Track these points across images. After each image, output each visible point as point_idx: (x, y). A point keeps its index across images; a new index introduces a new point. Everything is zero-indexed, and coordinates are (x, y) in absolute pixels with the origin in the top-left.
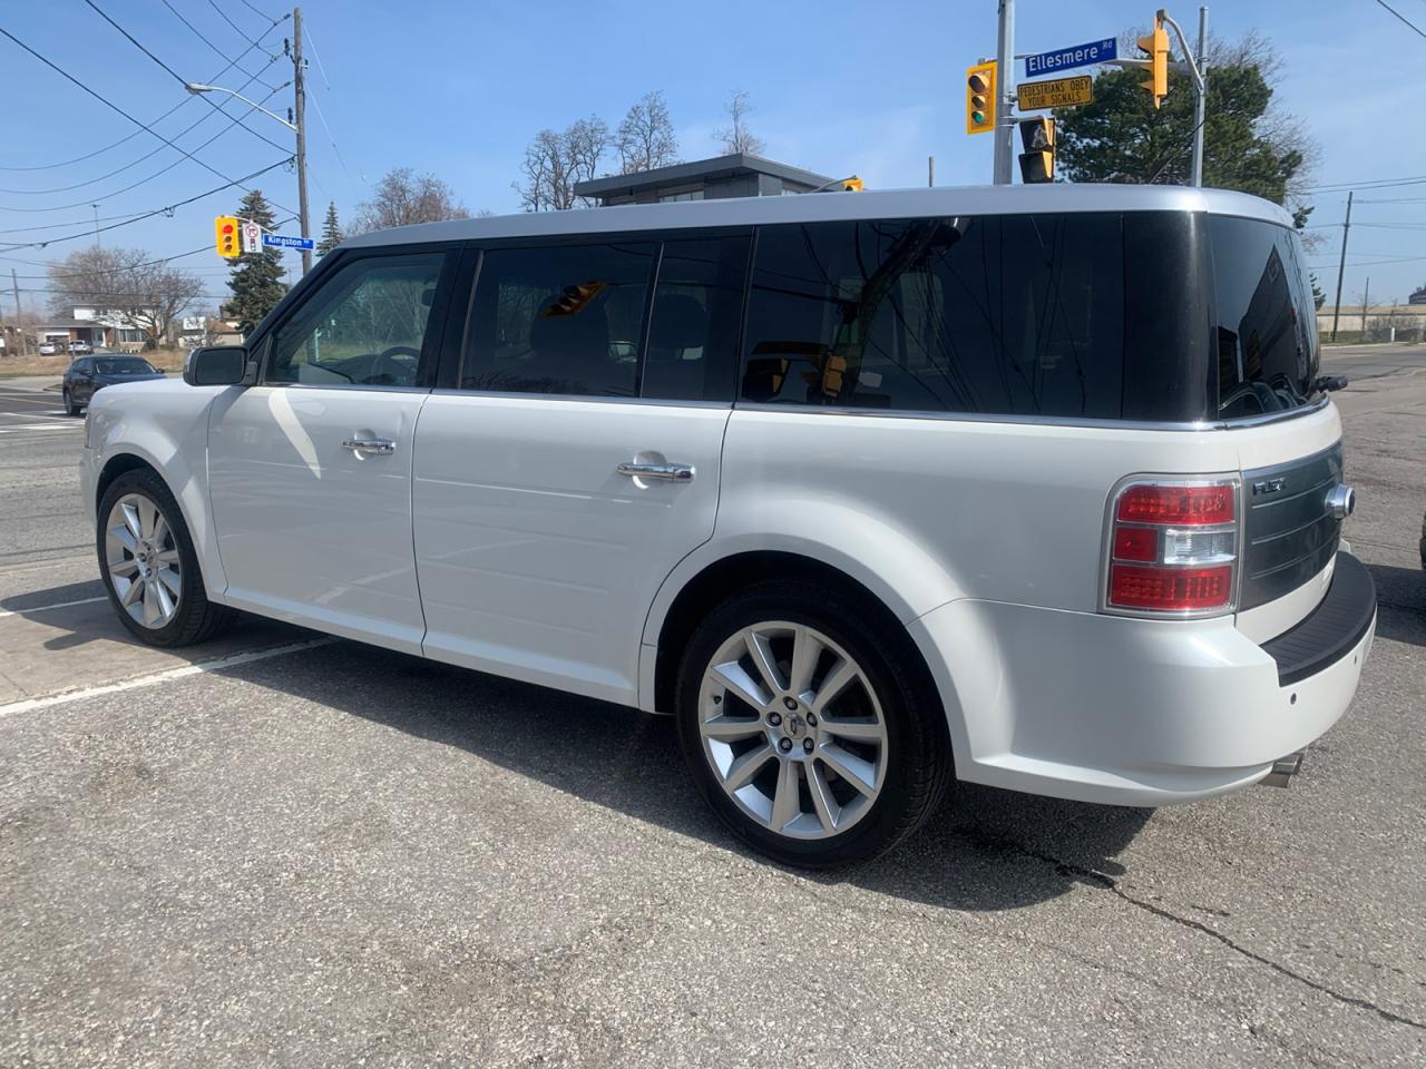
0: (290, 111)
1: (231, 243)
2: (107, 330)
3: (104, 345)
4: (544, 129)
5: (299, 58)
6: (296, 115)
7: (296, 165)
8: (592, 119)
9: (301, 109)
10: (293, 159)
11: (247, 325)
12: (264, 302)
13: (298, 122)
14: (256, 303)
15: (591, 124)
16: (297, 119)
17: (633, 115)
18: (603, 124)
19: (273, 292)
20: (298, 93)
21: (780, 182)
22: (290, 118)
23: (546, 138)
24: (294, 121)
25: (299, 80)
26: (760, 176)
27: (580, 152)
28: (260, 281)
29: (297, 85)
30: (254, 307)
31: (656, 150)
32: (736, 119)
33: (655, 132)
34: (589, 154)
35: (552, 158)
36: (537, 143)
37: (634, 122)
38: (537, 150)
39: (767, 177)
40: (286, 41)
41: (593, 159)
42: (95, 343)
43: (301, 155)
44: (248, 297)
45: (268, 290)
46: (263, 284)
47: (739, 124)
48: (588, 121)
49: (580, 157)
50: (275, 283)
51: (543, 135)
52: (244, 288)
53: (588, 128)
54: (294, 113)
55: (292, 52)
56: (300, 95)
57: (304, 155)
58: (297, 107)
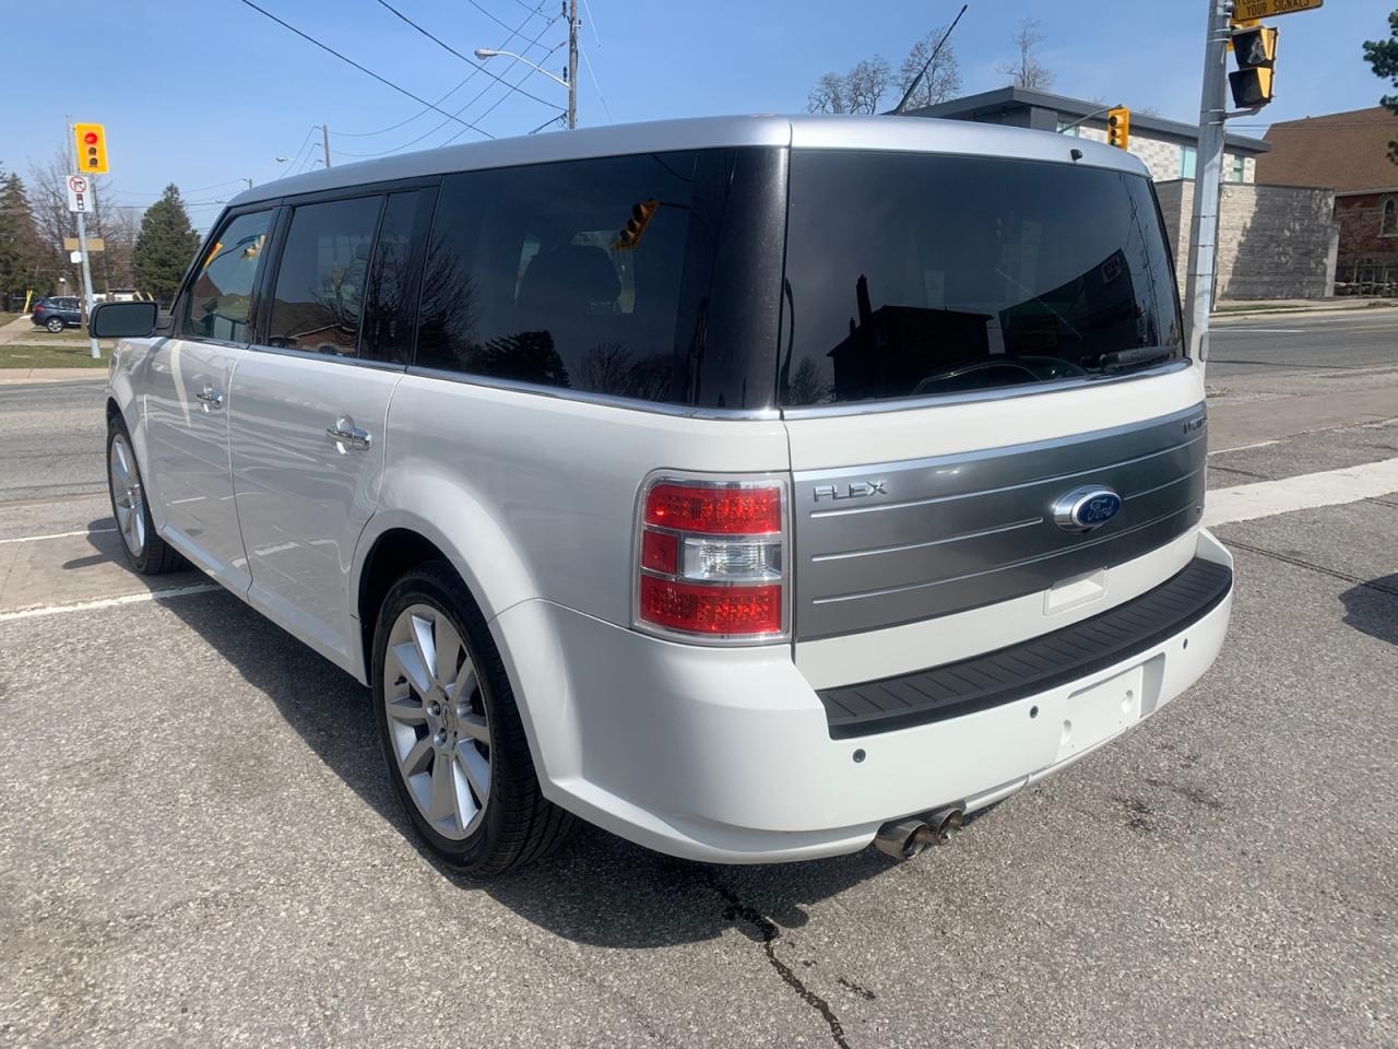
0: (565, 69)
4: (827, 73)
5: (573, 19)
6: (568, 74)
7: (567, 119)
8: (876, 60)
9: (574, 66)
10: (565, 115)
13: (571, 80)
15: (873, 65)
16: (571, 77)
17: (916, 52)
18: (885, 64)
20: (571, 51)
21: (1056, 114)
22: (565, 75)
23: (829, 82)
24: (568, 79)
25: (573, 40)
26: (1033, 109)
27: (861, 94)
29: (571, 45)
31: (939, 87)
32: (1024, 51)
33: (938, 69)
34: (870, 95)
35: (834, 101)
36: (820, 86)
37: (917, 60)
38: (819, 94)
39: (1041, 111)
40: (564, 4)
41: (874, 101)
43: (572, 111)
47: (1027, 58)
48: (870, 61)
49: (861, 99)
51: (826, 79)
53: (870, 69)
54: (568, 72)
55: (568, 14)
56: (574, 54)
57: (574, 111)
58: (570, 65)
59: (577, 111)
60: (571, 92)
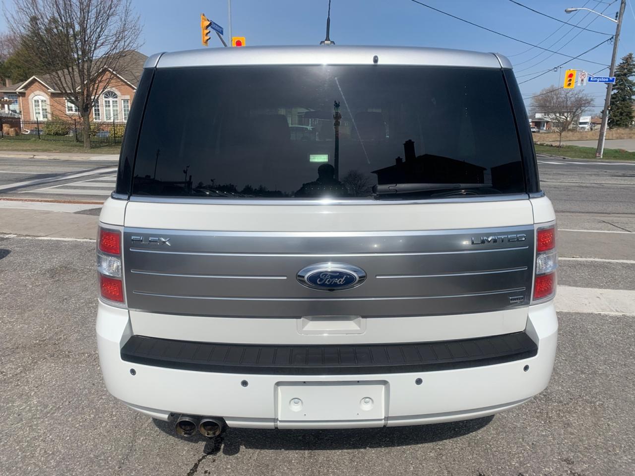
0: (617, 13)
1: (571, 82)
2: (547, 122)
3: (545, 129)
6: (618, 16)
7: (613, 41)
9: (622, 11)
10: (612, 38)
11: (611, 120)
12: (622, 109)
13: (619, 19)
14: (618, 109)
19: (628, 103)
20: (622, 3)
22: (617, 17)
28: (622, 98)
29: (622, 0)
30: (616, 111)
42: (541, 128)
43: (617, 35)
44: (614, 106)
45: (626, 102)
46: (624, 100)
50: (630, 99)
52: (613, 102)
54: (618, 15)
56: (623, 5)
57: (619, 35)
58: (620, 11)
59: (620, 35)
60: (618, 25)
